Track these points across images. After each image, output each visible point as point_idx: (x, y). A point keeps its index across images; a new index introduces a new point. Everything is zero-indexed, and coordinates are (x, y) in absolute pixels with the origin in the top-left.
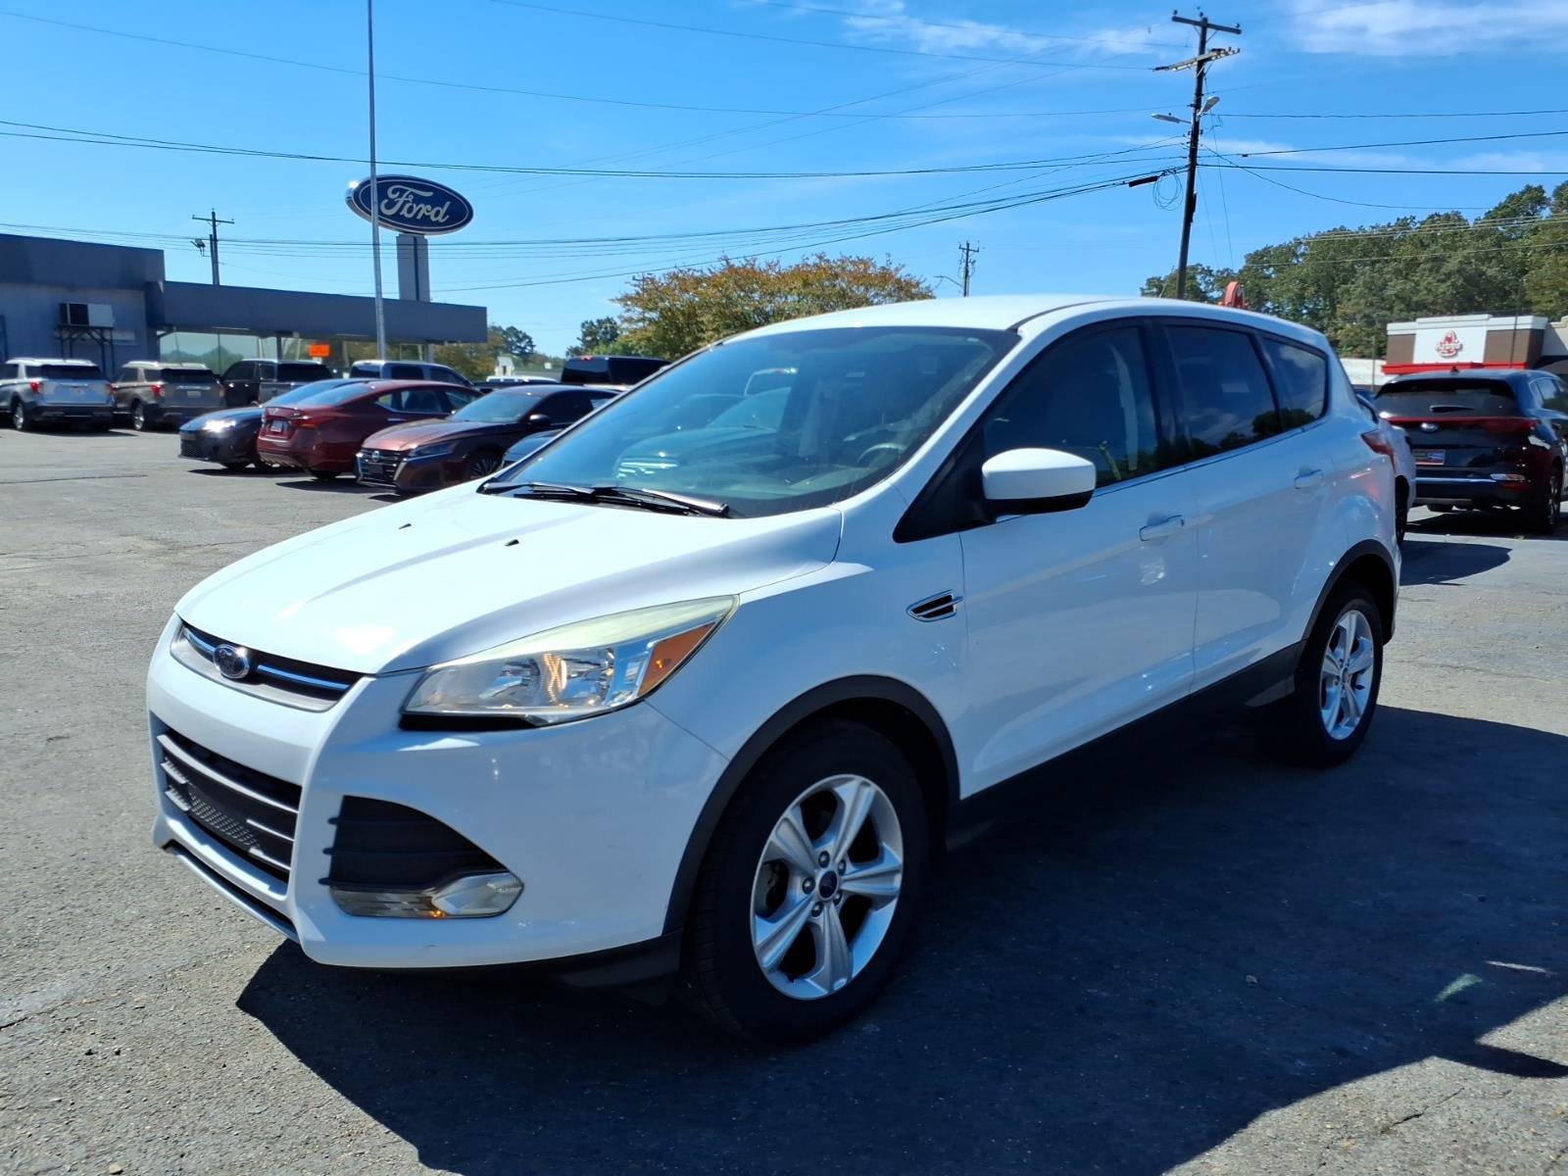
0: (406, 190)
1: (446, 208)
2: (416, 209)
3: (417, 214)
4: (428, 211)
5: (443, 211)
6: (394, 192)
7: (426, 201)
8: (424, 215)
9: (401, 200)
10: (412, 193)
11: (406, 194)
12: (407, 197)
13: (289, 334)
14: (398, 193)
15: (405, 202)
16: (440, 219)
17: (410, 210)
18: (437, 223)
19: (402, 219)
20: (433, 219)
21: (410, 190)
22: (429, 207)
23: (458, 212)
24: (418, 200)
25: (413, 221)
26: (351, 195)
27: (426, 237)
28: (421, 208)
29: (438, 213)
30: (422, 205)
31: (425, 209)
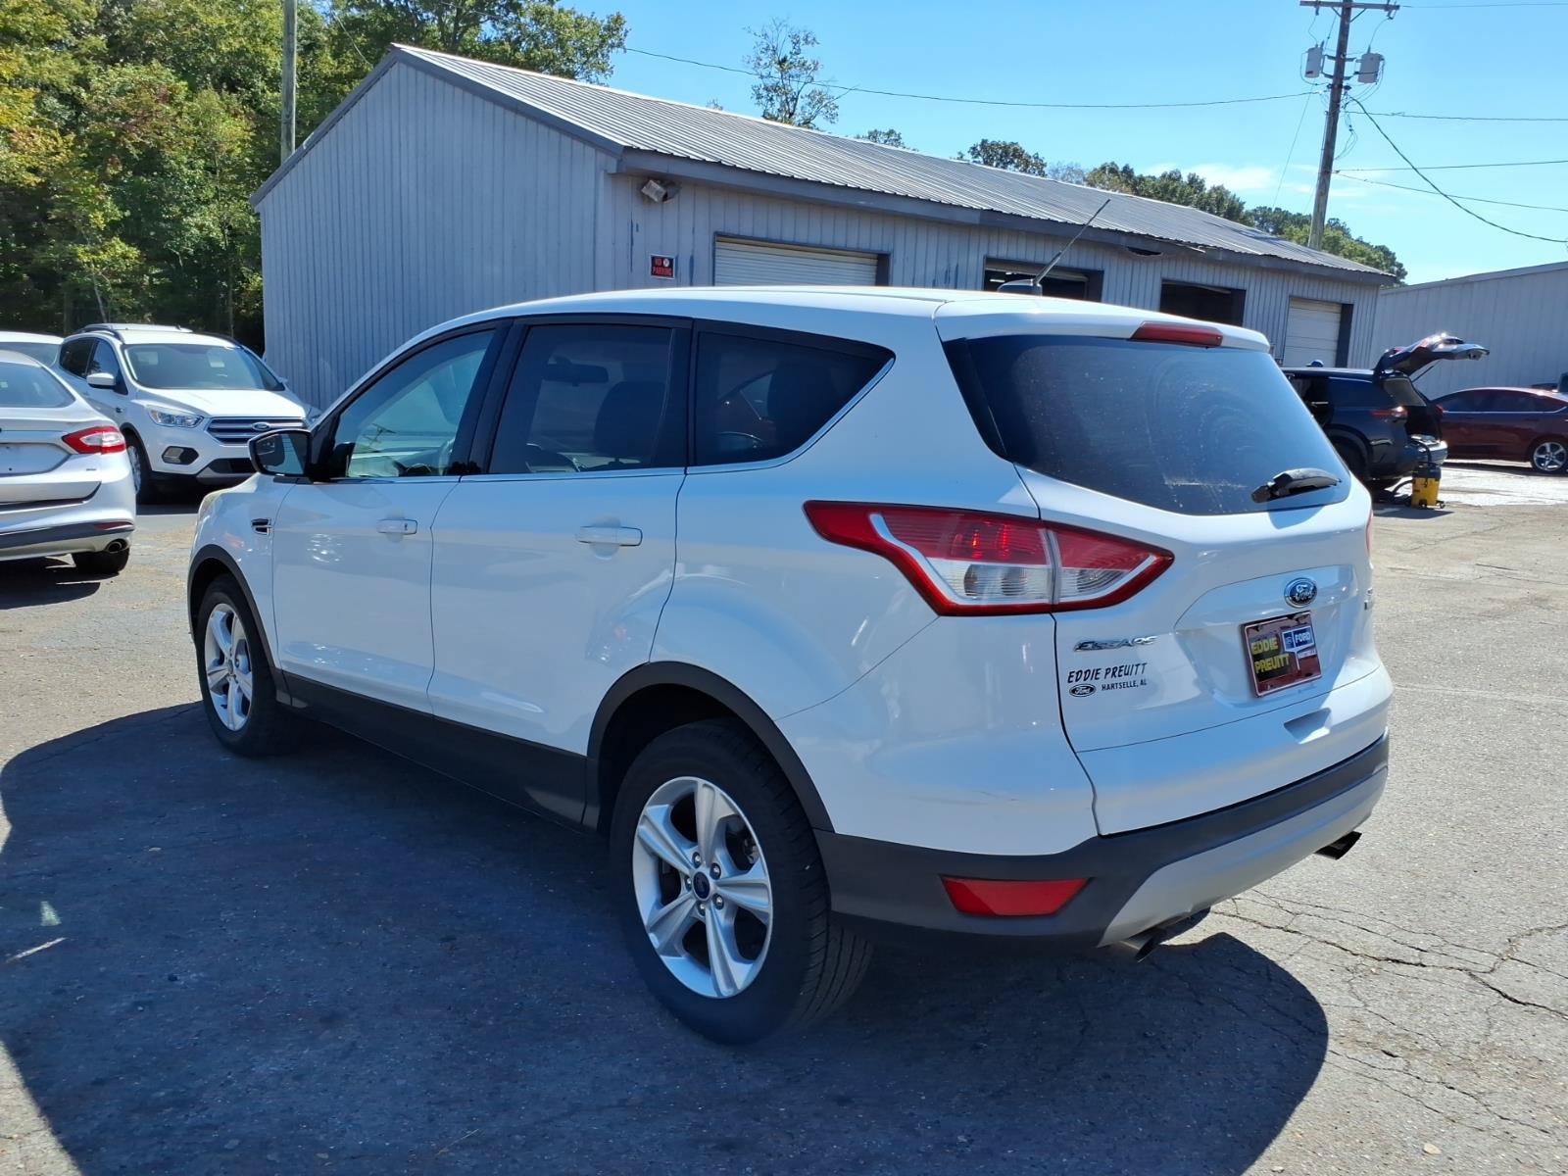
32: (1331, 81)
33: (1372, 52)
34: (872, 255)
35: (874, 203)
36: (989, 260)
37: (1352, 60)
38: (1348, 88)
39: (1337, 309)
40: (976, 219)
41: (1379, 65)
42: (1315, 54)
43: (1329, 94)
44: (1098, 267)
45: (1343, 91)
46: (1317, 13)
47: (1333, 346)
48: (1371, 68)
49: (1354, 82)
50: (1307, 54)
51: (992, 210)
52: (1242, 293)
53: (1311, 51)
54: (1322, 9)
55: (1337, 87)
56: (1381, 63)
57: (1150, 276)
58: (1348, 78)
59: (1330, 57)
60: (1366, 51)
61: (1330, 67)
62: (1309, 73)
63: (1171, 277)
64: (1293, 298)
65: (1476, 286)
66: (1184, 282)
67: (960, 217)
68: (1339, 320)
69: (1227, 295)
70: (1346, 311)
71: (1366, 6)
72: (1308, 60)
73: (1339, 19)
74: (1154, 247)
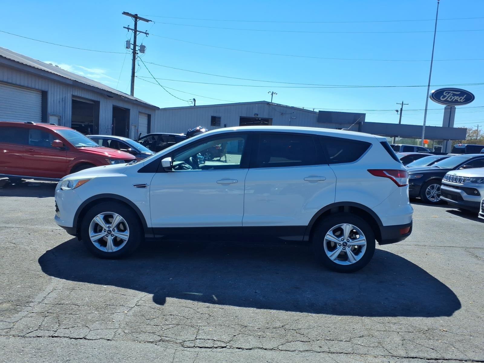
0: (451, 92)
1: (464, 97)
2: (453, 98)
3: (453, 99)
4: (457, 98)
5: (463, 98)
6: (446, 93)
7: (457, 95)
8: (456, 100)
9: (448, 96)
10: (452, 93)
11: (450, 93)
12: (450, 94)
13: (397, 137)
14: (447, 93)
15: (449, 96)
16: (461, 101)
17: (451, 98)
18: (460, 102)
19: (448, 101)
20: (459, 101)
21: (452, 92)
22: (458, 97)
23: (468, 98)
24: (454, 95)
25: (452, 102)
26: (431, 95)
27: (455, 107)
28: (455, 98)
29: (461, 99)
30: (455, 97)
31: (456, 98)
32: (133, 51)
33: (143, 45)
34: (40, 91)
35: (46, 75)
36: (73, 96)
37: (137, 46)
38: (137, 53)
39: (147, 116)
40: (71, 83)
41: (144, 49)
42: (128, 43)
43: (132, 54)
44: (99, 100)
45: (136, 54)
46: (128, 31)
47: (147, 126)
48: (143, 49)
49: (138, 52)
50: (126, 42)
51: (76, 80)
52: (129, 110)
53: (127, 41)
54: (130, 30)
55: (134, 53)
56: (145, 48)
57: (110, 104)
58: (137, 51)
59: (132, 44)
60: (141, 44)
61: (132, 47)
62: (127, 48)
63: (114, 104)
64: (140, 112)
65: (167, 110)
66: (116, 106)
67: (68, 82)
68: (147, 118)
69: (124, 110)
70: (149, 117)
71: (141, 32)
72: (127, 44)
73: (133, 34)
74: (112, 96)
